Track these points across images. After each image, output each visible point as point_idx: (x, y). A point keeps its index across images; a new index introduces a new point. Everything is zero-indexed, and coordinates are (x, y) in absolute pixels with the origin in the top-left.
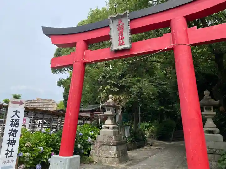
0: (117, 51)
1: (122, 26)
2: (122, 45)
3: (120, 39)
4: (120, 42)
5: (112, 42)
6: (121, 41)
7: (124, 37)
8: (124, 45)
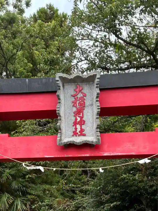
0: (70, 146)
1: (83, 99)
2: (79, 135)
3: (75, 123)
4: (76, 129)
5: (62, 128)
6: (78, 127)
7: (84, 122)
8: (84, 135)
